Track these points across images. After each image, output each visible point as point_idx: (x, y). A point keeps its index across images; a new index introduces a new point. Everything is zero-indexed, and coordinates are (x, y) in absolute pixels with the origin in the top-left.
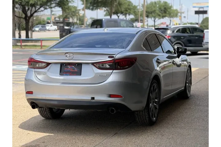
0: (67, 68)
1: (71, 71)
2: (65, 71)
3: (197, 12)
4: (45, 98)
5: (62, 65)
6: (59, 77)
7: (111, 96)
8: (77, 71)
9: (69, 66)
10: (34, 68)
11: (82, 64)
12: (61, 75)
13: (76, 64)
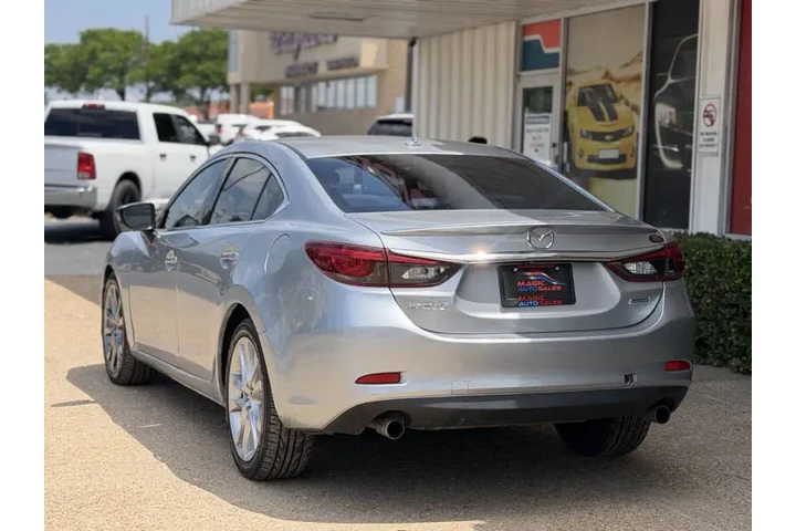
0: (526, 280)
2: (521, 290)
4: (464, 393)
5: (503, 268)
7: (669, 366)
10: (390, 286)
11: (571, 266)
12: (506, 306)
13: (556, 265)
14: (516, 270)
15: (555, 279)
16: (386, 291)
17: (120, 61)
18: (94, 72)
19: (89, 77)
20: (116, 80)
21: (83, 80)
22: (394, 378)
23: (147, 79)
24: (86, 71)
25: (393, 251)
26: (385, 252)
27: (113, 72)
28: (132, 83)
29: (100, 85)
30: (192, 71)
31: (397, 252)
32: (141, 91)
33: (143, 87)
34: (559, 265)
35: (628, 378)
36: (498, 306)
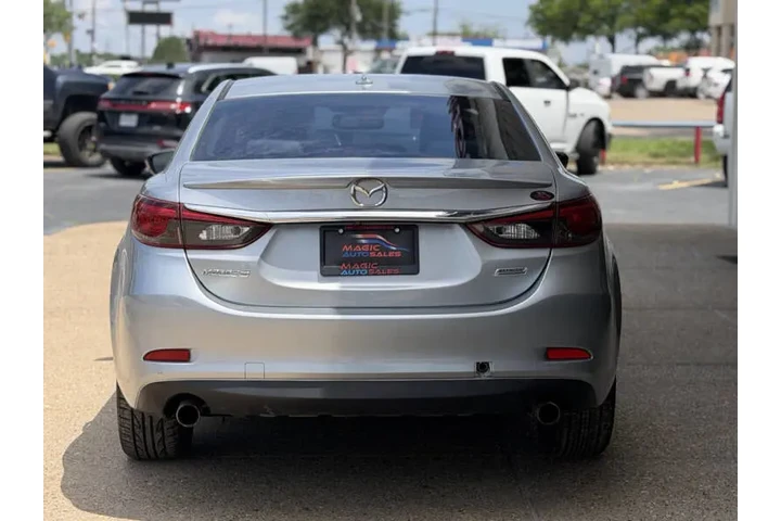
0: (355, 243)
1: (373, 254)
2: (346, 255)
3: (136, 18)
4: (260, 377)
5: (327, 229)
6: (319, 281)
7: (550, 354)
8: (398, 254)
9: (360, 236)
10: (185, 248)
11: (417, 227)
12: (326, 274)
13: (396, 227)
14: (341, 231)
15: (395, 244)
16: (180, 253)
17: (610, 7)
18: (585, 19)
19: (581, 24)
20: (606, 27)
21: (575, 28)
22: (182, 355)
23: (636, 25)
24: (577, 19)
25: (188, 207)
26: (179, 207)
27: (603, 20)
28: (621, 30)
29: (590, 32)
30: (682, 15)
31: (193, 208)
32: (630, 37)
33: (632, 33)
34: (399, 227)
35: (482, 367)
36: (316, 273)
